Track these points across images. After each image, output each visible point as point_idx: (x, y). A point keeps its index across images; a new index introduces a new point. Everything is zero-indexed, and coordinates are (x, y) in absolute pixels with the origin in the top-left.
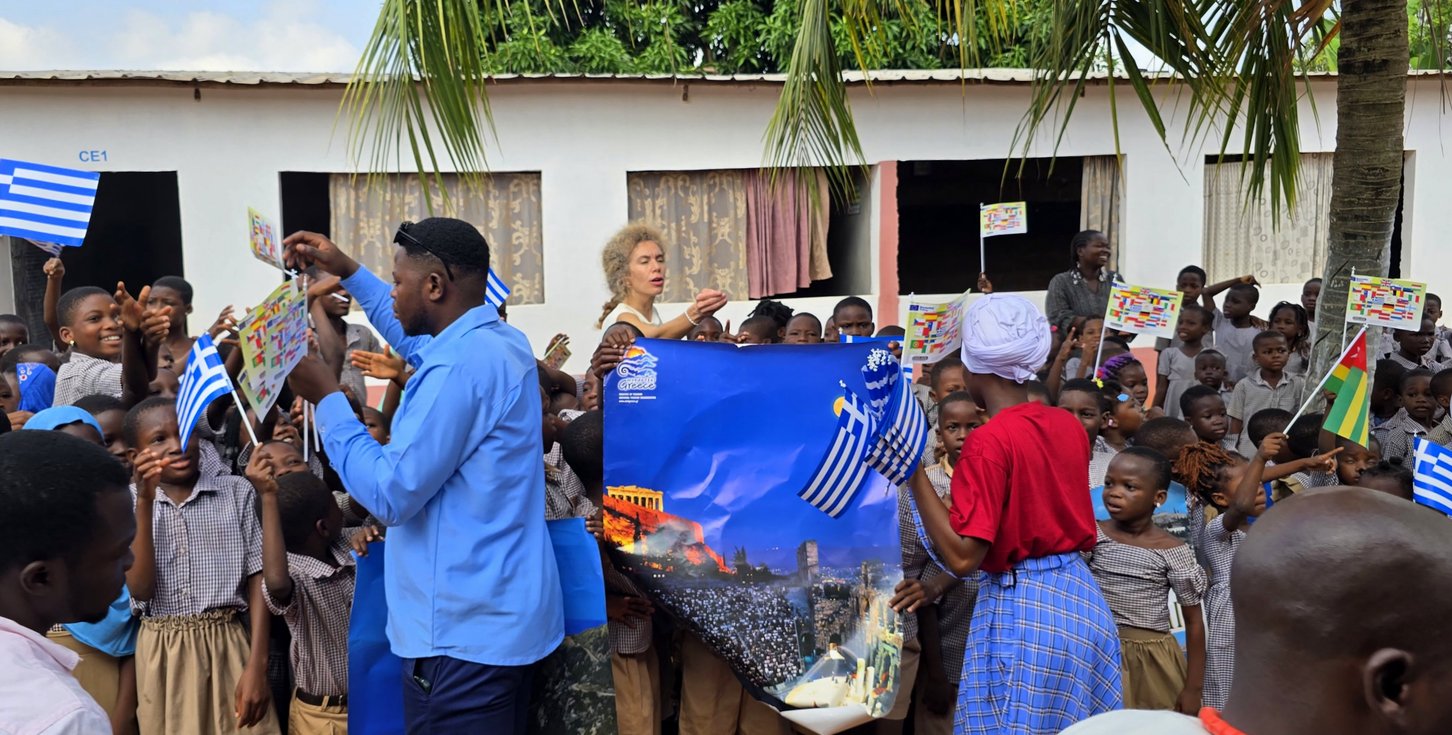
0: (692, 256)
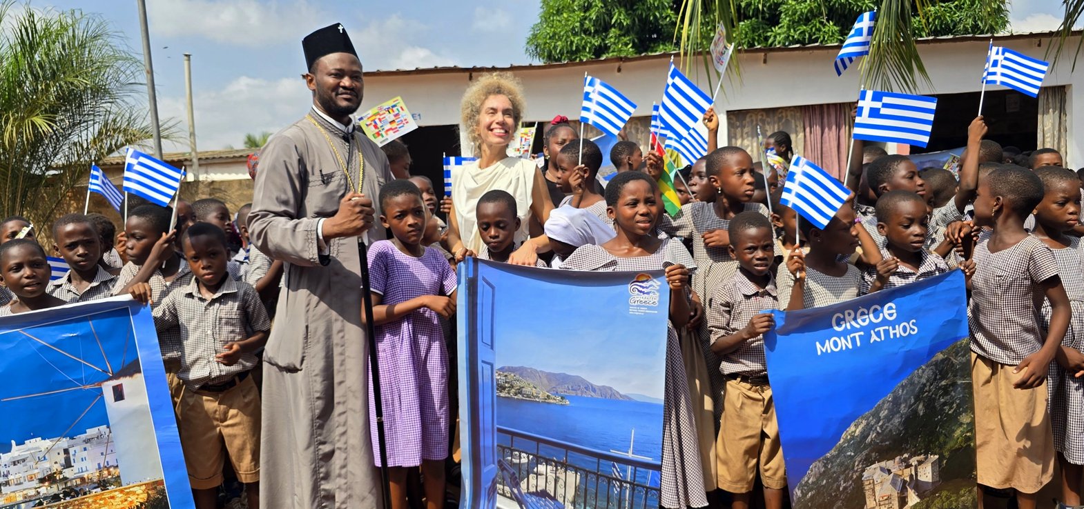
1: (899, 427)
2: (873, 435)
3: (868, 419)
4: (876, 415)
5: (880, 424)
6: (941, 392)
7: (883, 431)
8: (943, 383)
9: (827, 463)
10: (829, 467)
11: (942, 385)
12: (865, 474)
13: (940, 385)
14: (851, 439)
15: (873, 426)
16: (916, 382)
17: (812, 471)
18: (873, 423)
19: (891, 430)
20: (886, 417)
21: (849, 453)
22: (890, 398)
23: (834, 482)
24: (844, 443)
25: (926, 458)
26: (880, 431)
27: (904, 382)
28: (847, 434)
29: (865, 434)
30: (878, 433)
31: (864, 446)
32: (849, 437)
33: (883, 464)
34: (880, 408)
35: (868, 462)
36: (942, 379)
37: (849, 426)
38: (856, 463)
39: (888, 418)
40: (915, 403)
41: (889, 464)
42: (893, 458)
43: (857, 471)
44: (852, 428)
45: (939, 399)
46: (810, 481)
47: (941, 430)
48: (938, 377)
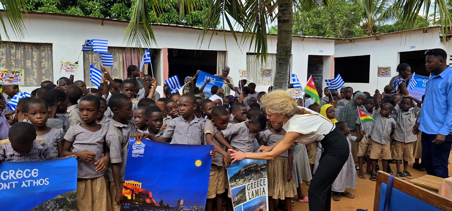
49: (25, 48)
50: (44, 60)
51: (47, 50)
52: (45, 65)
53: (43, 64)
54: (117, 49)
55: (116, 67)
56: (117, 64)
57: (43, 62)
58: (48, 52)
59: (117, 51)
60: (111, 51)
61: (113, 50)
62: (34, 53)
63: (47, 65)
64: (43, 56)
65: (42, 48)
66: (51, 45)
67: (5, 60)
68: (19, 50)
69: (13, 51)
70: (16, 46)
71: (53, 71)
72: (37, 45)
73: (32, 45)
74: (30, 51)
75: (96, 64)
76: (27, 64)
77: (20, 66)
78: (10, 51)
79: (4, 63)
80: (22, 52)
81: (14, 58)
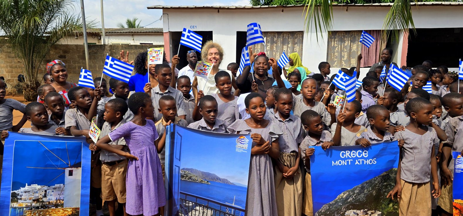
0: (344, 55)
1: (364, 198)
2: (351, 199)
3: (349, 192)
4: (353, 191)
5: (355, 195)
6: (384, 187)
7: (356, 198)
8: (385, 184)
9: (330, 206)
10: (331, 207)
11: (384, 185)
12: (346, 213)
13: (384, 184)
14: (341, 199)
15: (351, 195)
16: (373, 182)
17: (323, 208)
18: (351, 194)
19: (359, 199)
20: (357, 193)
21: (340, 204)
22: (360, 186)
23: (332, 214)
24: (338, 199)
25: (375, 212)
26: (354, 198)
27: (367, 181)
28: (340, 196)
29: (348, 198)
30: (353, 198)
31: (347, 203)
32: (340, 198)
33: (355, 211)
34: (355, 189)
35: (348, 209)
36: (384, 182)
37: (341, 193)
38: (343, 208)
39: (359, 194)
40: (371, 190)
41: (358, 212)
42: (360, 210)
43: (342, 211)
44: (342, 194)
45: (383, 190)
46: (322, 211)
47: (383, 202)
48: (383, 181)
49: (284, 36)
50: (296, 45)
51: (299, 37)
52: (297, 50)
53: (295, 48)
54: (357, 32)
55: (355, 50)
56: (356, 46)
57: (295, 47)
58: (300, 38)
59: (357, 34)
60: (352, 34)
61: (353, 34)
62: (289, 40)
63: (298, 50)
64: (296, 42)
65: (295, 36)
66: (302, 33)
67: (269, 47)
68: (280, 38)
69: (275, 39)
70: (277, 35)
71: (302, 54)
72: (292, 33)
73: (289, 33)
74: (287, 38)
75: (337, 48)
76: (284, 49)
77: (279, 51)
78: (274, 39)
79: (268, 49)
80: (282, 39)
81: (276, 45)
